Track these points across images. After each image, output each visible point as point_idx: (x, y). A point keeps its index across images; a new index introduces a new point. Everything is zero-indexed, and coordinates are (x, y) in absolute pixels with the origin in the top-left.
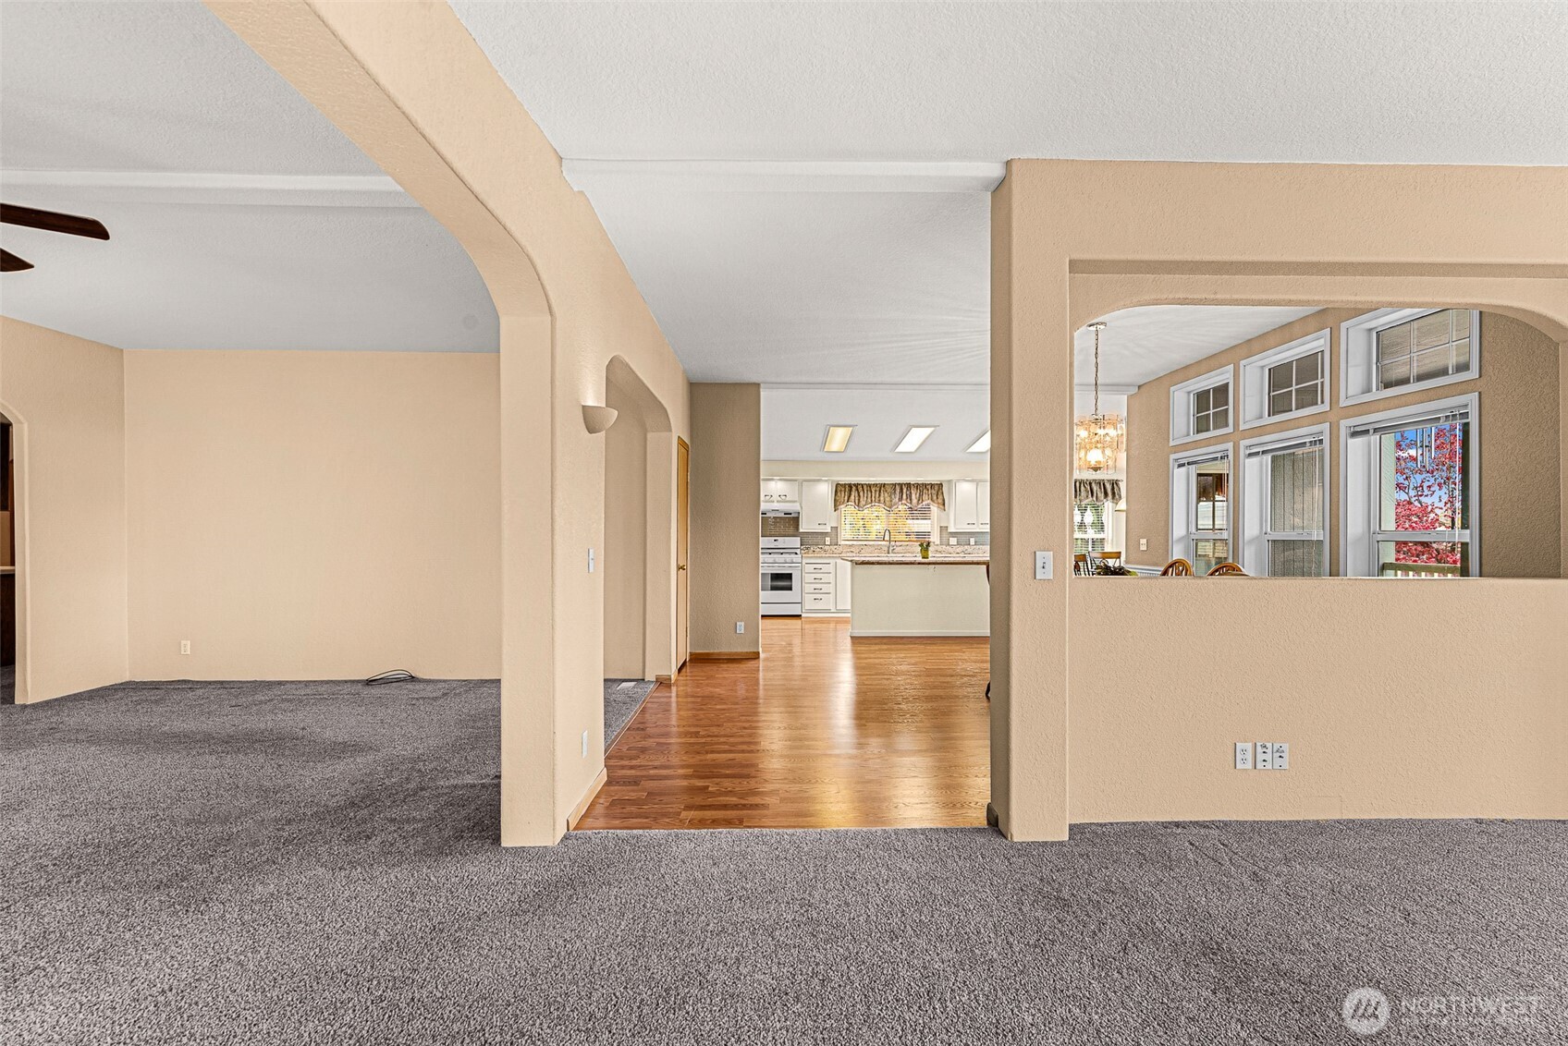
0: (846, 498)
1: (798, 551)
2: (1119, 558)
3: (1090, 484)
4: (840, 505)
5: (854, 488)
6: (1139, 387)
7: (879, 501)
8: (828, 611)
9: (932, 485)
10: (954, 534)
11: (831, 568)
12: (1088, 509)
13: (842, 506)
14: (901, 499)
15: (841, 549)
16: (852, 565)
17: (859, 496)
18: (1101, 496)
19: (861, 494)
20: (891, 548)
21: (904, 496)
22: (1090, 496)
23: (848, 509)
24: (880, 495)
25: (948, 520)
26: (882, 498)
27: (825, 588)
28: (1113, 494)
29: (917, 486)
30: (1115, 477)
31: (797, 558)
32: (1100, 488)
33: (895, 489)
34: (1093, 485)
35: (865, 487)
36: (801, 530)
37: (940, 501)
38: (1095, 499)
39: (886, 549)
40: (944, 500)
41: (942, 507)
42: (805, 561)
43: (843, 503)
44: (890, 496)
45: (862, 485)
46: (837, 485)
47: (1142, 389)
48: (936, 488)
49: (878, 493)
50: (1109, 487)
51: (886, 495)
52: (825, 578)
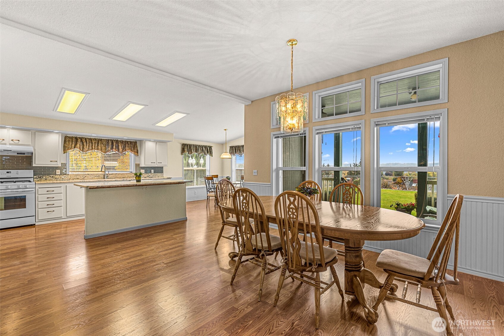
0: (73, 145)
1: (32, 180)
2: (218, 177)
3: (202, 147)
4: (68, 149)
5: (79, 140)
6: (252, 102)
7: (98, 149)
8: (60, 218)
9: (131, 142)
10: (143, 168)
11: (62, 190)
12: (202, 157)
13: (70, 150)
14: (112, 148)
15: (69, 177)
16: (86, 188)
17: (83, 145)
18: (206, 152)
19: (85, 144)
20: (106, 176)
21: (114, 147)
22: (202, 152)
23: (74, 153)
24: (98, 146)
25: (140, 160)
26: (99, 147)
27: (57, 203)
28: (210, 151)
29: (122, 142)
30: (210, 145)
31: (32, 185)
32: (206, 149)
33: (108, 143)
34: (203, 148)
35: (88, 140)
36: (34, 165)
37: (135, 151)
38: (204, 153)
39: (103, 176)
40: (138, 150)
41: (137, 154)
42: (37, 187)
43: (71, 149)
44: (105, 146)
45: (86, 139)
46: (66, 137)
47: (253, 103)
48: (133, 144)
49: (96, 145)
50: (209, 148)
51: (102, 145)
52: (57, 197)
